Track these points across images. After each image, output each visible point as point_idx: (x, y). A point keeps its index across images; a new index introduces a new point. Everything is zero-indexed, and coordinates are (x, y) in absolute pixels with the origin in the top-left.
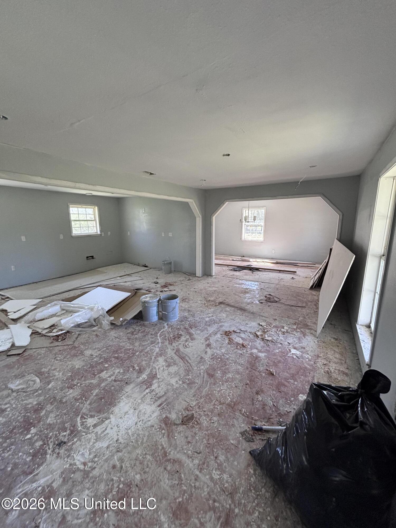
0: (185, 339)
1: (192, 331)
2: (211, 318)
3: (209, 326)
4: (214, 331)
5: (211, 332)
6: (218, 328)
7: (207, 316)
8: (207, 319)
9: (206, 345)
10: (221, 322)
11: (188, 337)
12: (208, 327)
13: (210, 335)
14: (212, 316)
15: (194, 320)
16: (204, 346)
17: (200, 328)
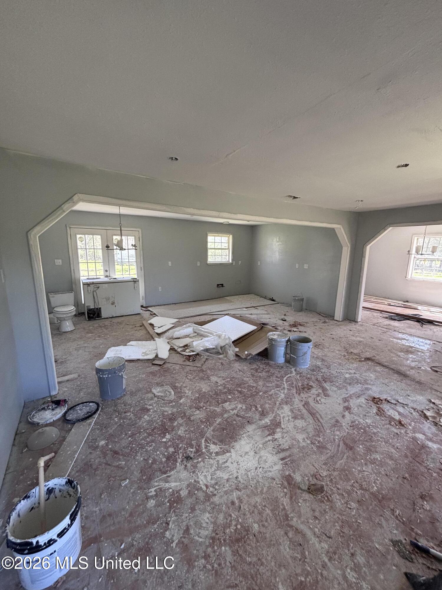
0: (317, 392)
1: (327, 385)
2: (353, 375)
3: (350, 384)
4: (357, 392)
5: (351, 393)
6: (362, 391)
7: (348, 371)
8: (347, 376)
9: (344, 407)
10: (367, 384)
11: (320, 391)
12: (348, 386)
13: (350, 397)
14: (355, 373)
15: (330, 372)
16: (341, 408)
17: (337, 384)
